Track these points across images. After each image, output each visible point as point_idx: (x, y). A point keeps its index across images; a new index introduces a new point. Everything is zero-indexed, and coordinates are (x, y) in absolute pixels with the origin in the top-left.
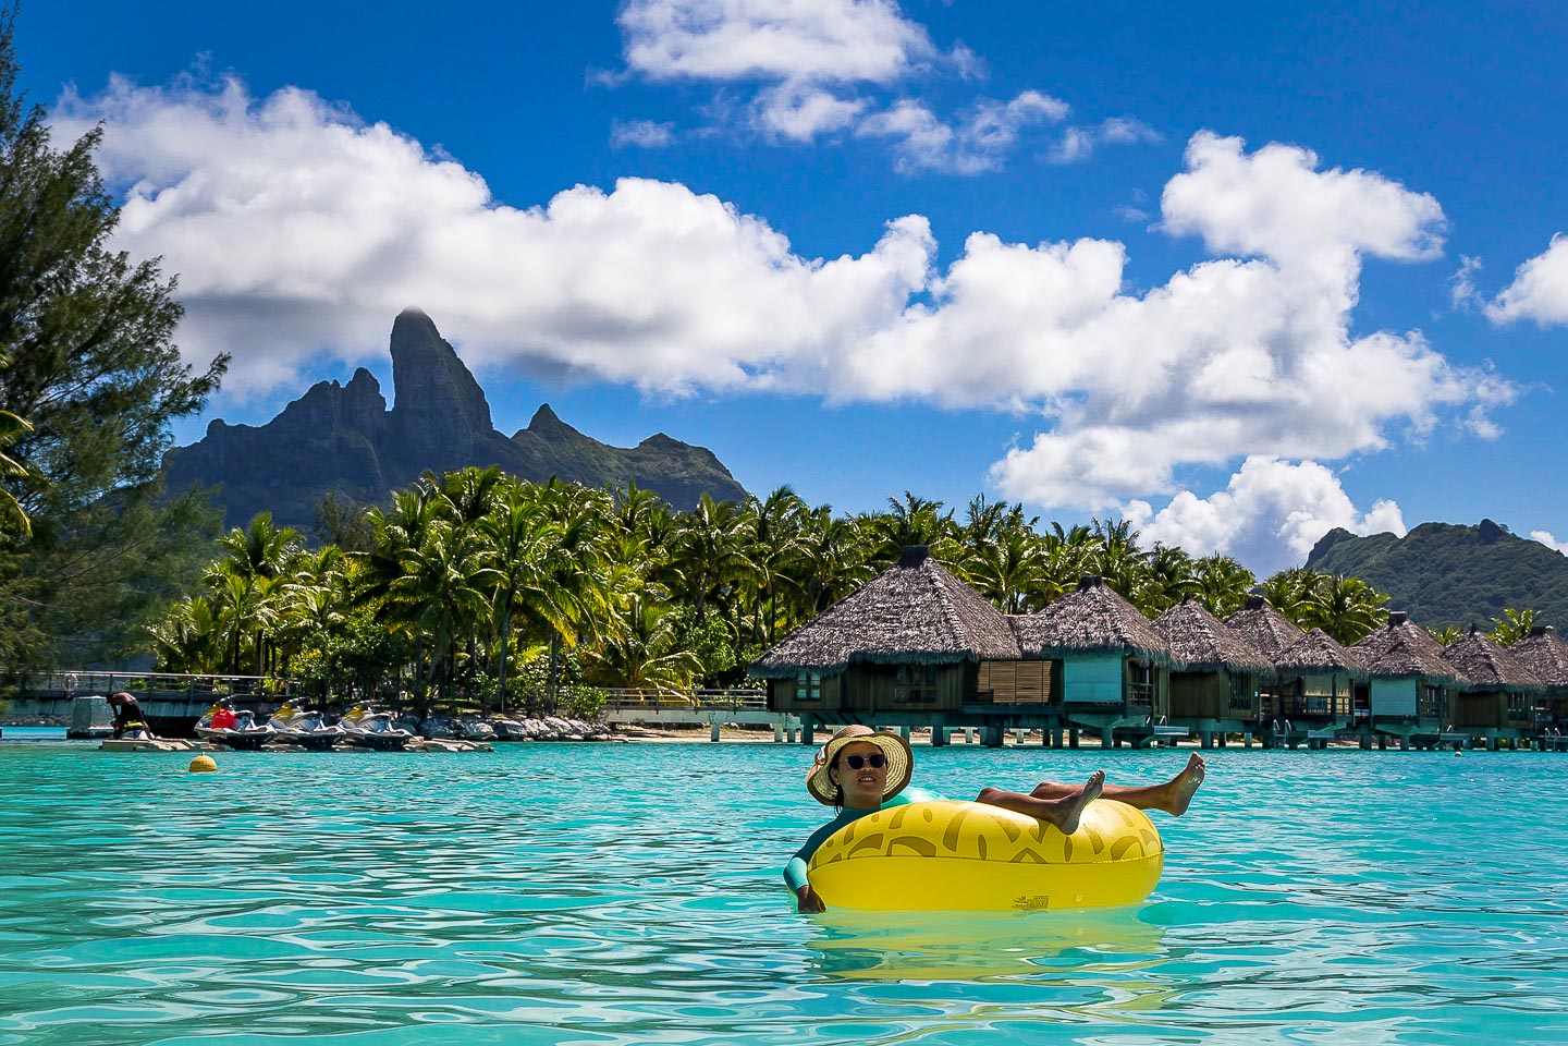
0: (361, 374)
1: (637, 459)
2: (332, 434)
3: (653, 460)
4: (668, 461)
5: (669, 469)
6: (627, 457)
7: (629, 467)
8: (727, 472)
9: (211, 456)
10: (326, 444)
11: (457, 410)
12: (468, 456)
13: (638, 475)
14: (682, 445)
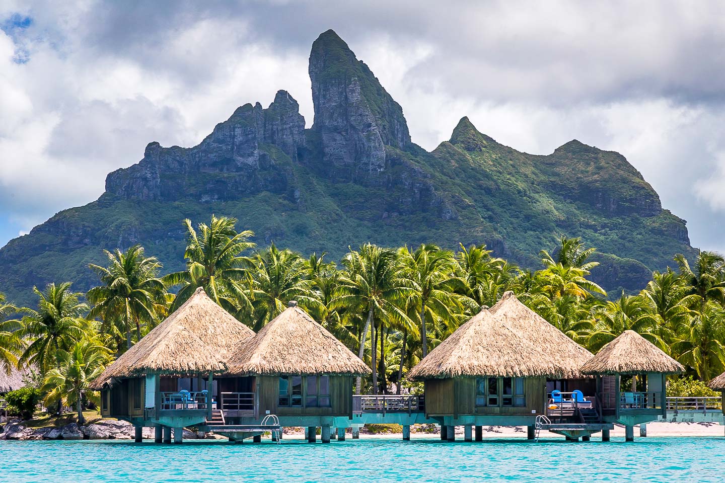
0: (282, 95)
1: (552, 165)
2: (256, 152)
3: (567, 165)
4: (581, 166)
5: (582, 172)
6: (543, 163)
7: (544, 173)
8: (638, 175)
9: (149, 176)
10: (250, 161)
11: (369, 125)
12: (380, 167)
13: (553, 179)
14: (595, 150)
